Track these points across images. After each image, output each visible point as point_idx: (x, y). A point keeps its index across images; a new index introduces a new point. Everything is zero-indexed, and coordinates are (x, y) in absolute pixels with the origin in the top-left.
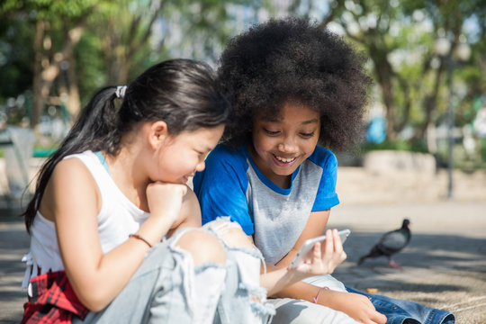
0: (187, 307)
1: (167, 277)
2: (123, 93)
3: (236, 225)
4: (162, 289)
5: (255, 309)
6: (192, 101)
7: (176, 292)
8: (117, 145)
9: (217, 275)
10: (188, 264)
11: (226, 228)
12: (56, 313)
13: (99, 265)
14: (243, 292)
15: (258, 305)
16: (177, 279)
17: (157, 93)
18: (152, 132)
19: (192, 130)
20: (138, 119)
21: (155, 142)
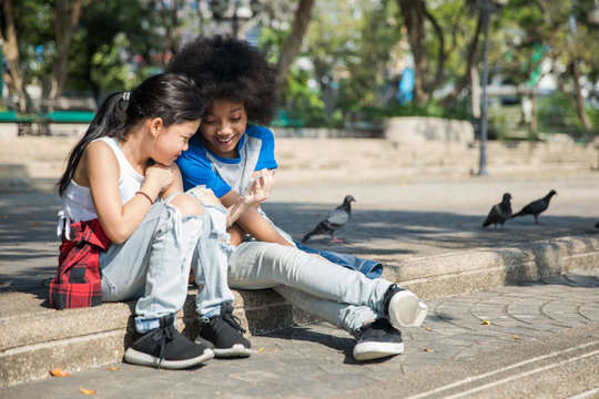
0: (176, 243)
1: (164, 224)
2: (128, 98)
3: (210, 191)
4: (160, 231)
5: (223, 248)
6: (179, 103)
7: (170, 233)
8: (126, 134)
9: (196, 223)
10: (177, 215)
11: (202, 193)
12: (89, 248)
13: (122, 213)
14: (214, 235)
15: (224, 245)
16: (170, 225)
17: (155, 98)
18: (152, 124)
19: (180, 123)
20: (142, 116)
21: (154, 132)
